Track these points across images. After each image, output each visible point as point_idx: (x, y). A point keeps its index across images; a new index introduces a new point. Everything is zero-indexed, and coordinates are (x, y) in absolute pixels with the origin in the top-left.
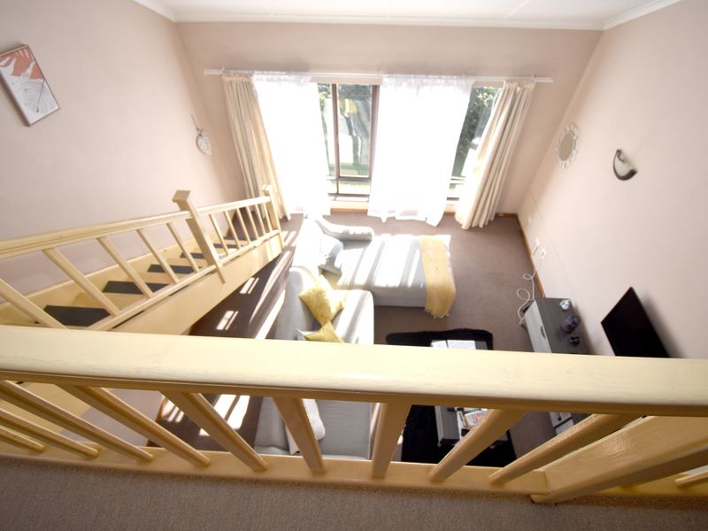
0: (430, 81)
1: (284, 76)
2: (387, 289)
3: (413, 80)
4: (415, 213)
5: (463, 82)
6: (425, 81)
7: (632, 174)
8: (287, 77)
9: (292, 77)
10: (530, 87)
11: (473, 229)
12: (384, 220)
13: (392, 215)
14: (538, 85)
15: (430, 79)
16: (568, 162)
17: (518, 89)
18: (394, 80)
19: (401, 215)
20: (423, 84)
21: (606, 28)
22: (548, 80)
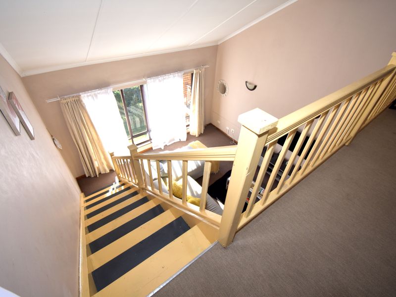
0: (167, 77)
1: (97, 92)
2: (193, 171)
3: (160, 78)
4: (173, 140)
5: (180, 74)
6: (165, 77)
7: (255, 87)
8: (99, 92)
9: (103, 91)
10: (203, 70)
11: (200, 135)
12: (163, 148)
13: (165, 144)
14: (205, 68)
15: (167, 76)
16: (226, 93)
17: (200, 72)
18: (152, 80)
19: (169, 142)
20: (164, 79)
21: (219, 43)
22: (207, 66)
